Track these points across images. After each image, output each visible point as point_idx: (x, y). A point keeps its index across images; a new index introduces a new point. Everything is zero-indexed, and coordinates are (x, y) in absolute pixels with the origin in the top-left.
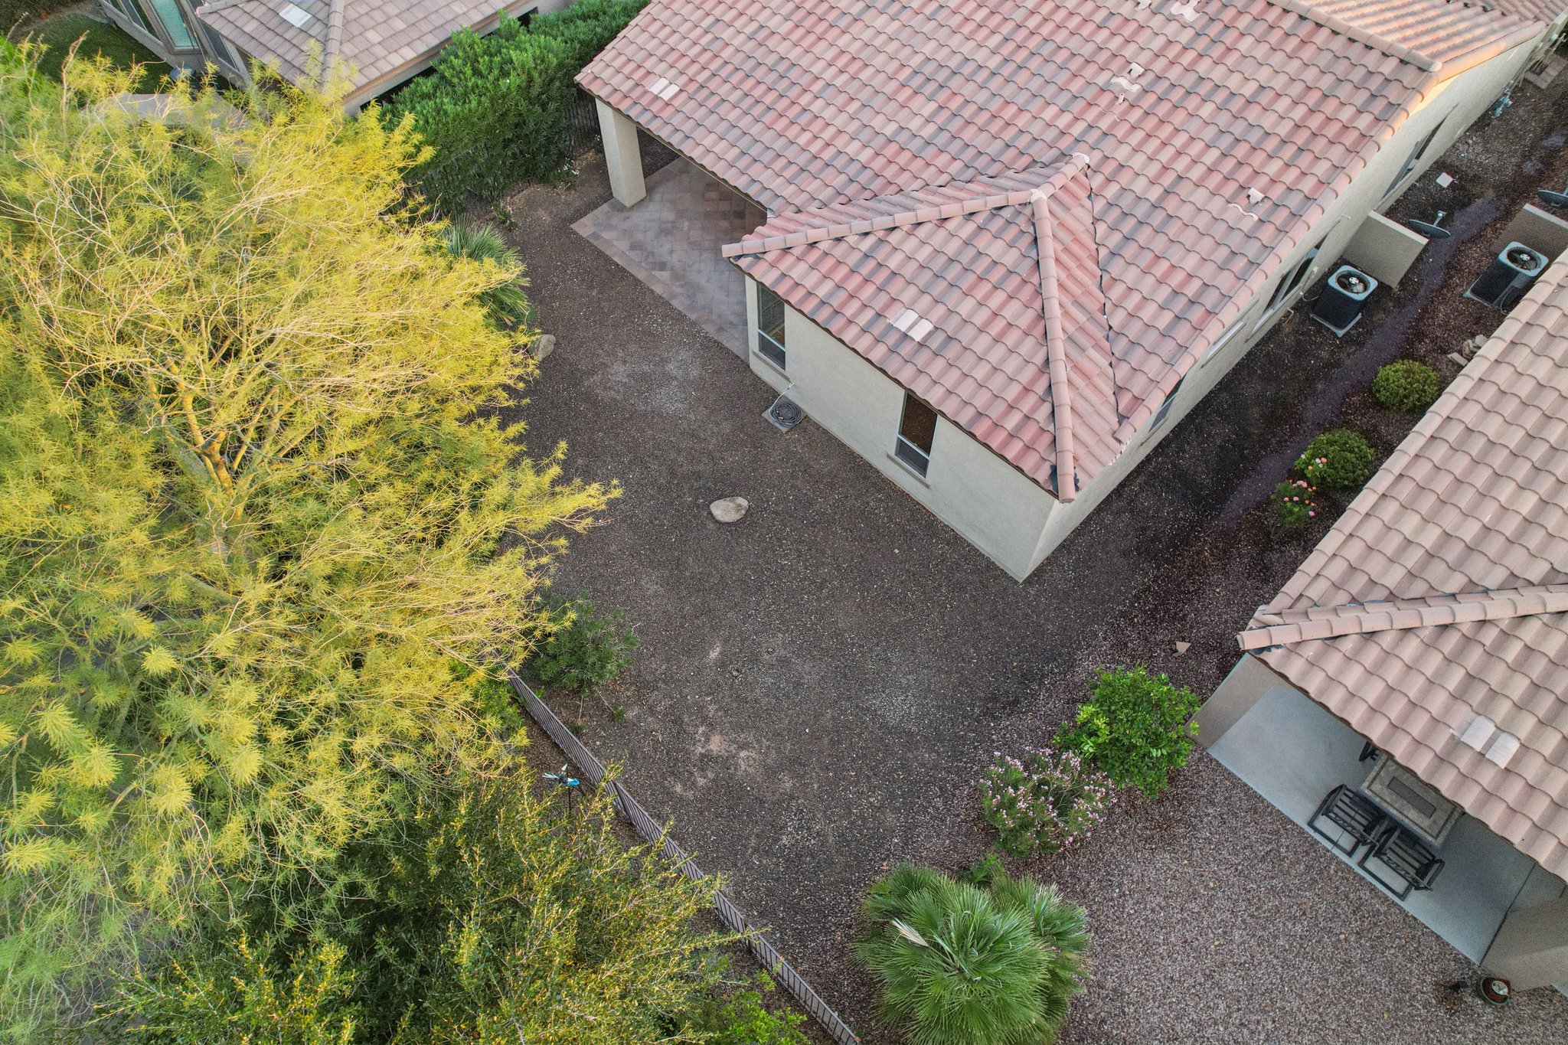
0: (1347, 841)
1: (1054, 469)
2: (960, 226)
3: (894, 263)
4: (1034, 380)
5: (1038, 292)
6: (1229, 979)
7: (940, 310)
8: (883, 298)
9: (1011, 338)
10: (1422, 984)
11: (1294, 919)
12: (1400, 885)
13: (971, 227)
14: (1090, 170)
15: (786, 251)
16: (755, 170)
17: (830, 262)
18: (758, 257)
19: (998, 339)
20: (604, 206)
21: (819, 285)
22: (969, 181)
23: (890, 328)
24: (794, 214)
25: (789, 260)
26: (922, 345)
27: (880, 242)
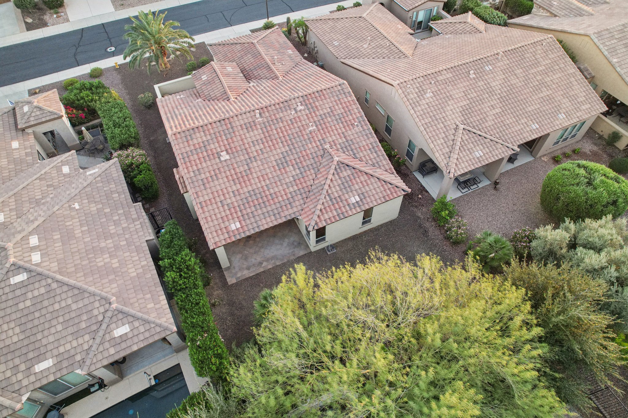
0: (466, 189)
1: (403, 190)
2: (335, 177)
3: (336, 195)
4: (381, 183)
5: (361, 171)
6: (490, 219)
7: (354, 192)
8: (345, 202)
9: (369, 182)
10: (494, 192)
11: (480, 204)
12: (475, 186)
13: (336, 176)
14: (331, 147)
15: (319, 217)
16: (282, 214)
17: (328, 208)
18: (316, 224)
19: (368, 185)
20: (225, 272)
21: (332, 213)
22: (318, 170)
23: (353, 204)
24: (303, 211)
25: (322, 217)
26: (361, 200)
27: (329, 195)
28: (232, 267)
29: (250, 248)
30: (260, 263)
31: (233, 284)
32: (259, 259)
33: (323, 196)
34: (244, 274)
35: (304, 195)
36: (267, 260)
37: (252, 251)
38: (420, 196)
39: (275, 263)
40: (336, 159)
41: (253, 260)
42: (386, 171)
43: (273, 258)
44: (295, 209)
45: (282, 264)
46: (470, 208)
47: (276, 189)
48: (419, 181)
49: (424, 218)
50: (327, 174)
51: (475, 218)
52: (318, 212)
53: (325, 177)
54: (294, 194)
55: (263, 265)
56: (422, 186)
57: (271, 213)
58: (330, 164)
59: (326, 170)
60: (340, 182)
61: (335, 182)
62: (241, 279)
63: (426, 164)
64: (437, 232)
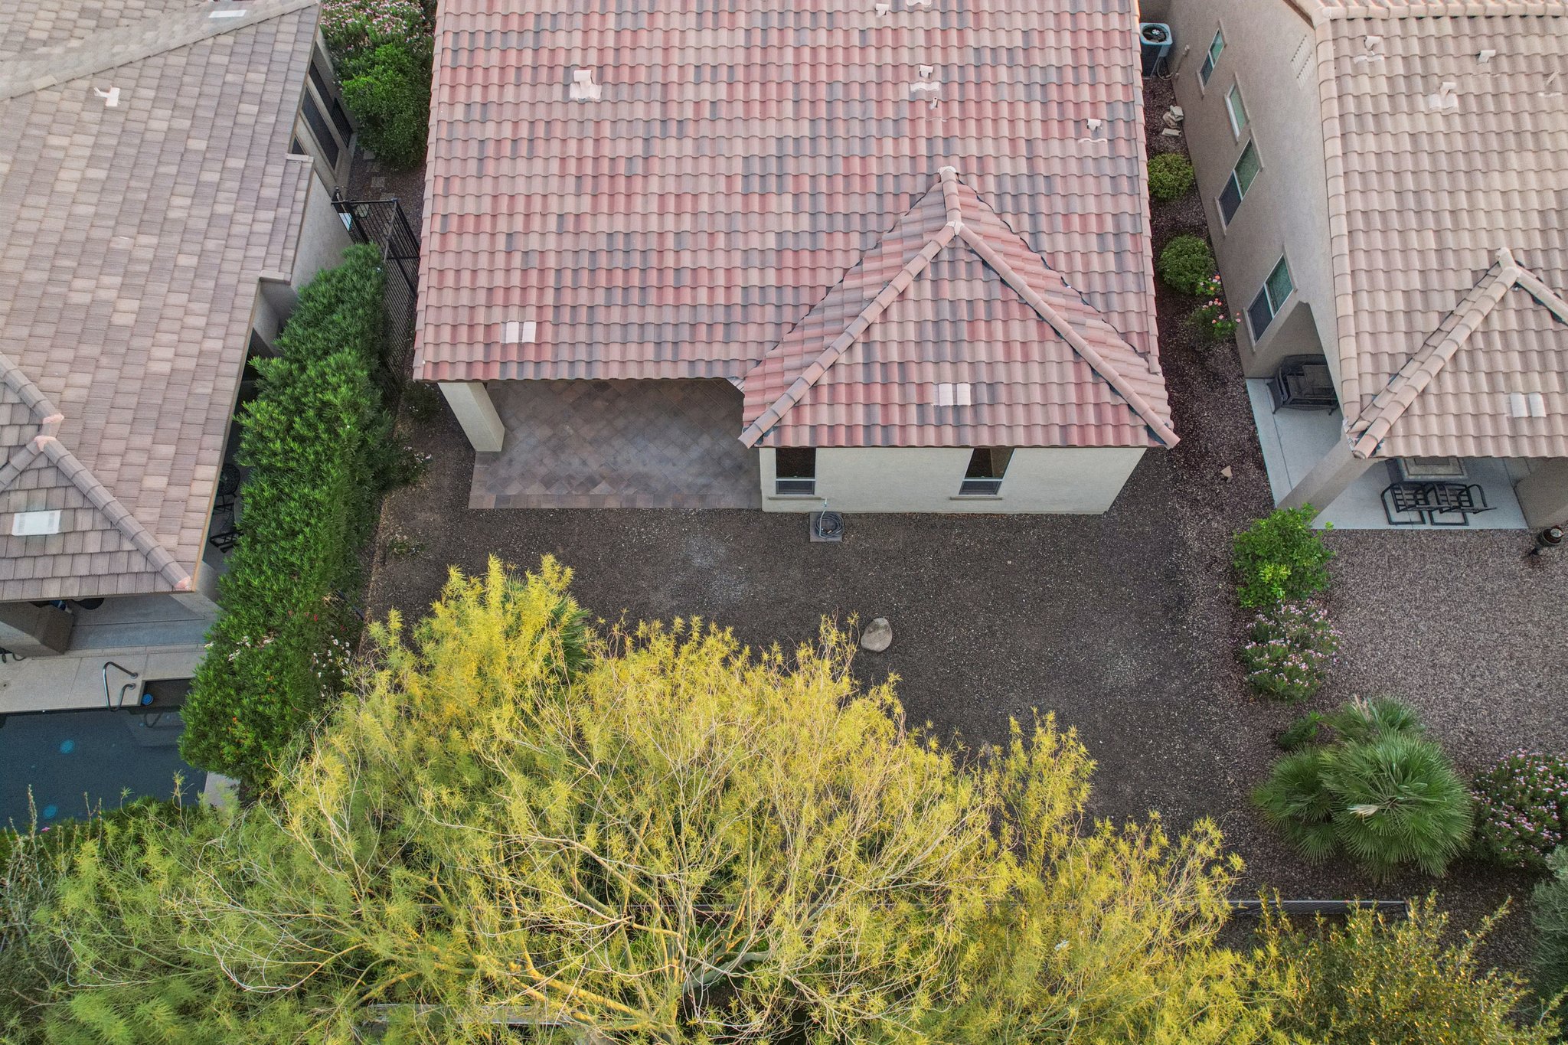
0: (1414, 516)
1: (1148, 428)
2: (919, 290)
3: (894, 355)
4: (1078, 372)
5: (1024, 303)
7: (965, 369)
8: (913, 391)
9: (1035, 352)
14: (962, 177)
15: (797, 406)
16: (686, 351)
17: (842, 391)
18: (778, 427)
19: (1026, 361)
20: (477, 466)
21: (850, 415)
22: (878, 245)
23: (940, 410)
24: (759, 369)
25: (807, 412)
26: (975, 405)
27: (867, 345)
28: (506, 458)
29: (587, 421)
30: (592, 482)
31: (481, 511)
32: (594, 467)
33: (843, 342)
34: (528, 492)
35: (788, 315)
36: (616, 481)
37: (587, 432)
38: (1227, 472)
39: (633, 500)
40: (956, 224)
41: (576, 462)
42: (1125, 336)
43: (641, 481)
44: (735, 351)
45: (654, 510)
46: (1388, 588)
47: (704, 260)
48: (1252, 418)
49: (1201, 554)
50: (900, 268)
51: (1388, 632)
52: (800, 391)
53: (887, 275)
54: (755, 296)
55: (596, 491)
56: (1254, 438)
57: (651, 334)
58: (926, 238)
59: (900, 254)
60: (929, 315)
61: (911, 307)
62: (510, 506)
63: (1307, 369)
64: (1220, 622)
